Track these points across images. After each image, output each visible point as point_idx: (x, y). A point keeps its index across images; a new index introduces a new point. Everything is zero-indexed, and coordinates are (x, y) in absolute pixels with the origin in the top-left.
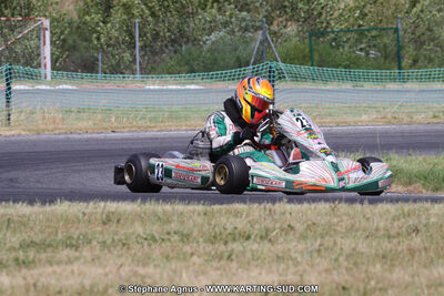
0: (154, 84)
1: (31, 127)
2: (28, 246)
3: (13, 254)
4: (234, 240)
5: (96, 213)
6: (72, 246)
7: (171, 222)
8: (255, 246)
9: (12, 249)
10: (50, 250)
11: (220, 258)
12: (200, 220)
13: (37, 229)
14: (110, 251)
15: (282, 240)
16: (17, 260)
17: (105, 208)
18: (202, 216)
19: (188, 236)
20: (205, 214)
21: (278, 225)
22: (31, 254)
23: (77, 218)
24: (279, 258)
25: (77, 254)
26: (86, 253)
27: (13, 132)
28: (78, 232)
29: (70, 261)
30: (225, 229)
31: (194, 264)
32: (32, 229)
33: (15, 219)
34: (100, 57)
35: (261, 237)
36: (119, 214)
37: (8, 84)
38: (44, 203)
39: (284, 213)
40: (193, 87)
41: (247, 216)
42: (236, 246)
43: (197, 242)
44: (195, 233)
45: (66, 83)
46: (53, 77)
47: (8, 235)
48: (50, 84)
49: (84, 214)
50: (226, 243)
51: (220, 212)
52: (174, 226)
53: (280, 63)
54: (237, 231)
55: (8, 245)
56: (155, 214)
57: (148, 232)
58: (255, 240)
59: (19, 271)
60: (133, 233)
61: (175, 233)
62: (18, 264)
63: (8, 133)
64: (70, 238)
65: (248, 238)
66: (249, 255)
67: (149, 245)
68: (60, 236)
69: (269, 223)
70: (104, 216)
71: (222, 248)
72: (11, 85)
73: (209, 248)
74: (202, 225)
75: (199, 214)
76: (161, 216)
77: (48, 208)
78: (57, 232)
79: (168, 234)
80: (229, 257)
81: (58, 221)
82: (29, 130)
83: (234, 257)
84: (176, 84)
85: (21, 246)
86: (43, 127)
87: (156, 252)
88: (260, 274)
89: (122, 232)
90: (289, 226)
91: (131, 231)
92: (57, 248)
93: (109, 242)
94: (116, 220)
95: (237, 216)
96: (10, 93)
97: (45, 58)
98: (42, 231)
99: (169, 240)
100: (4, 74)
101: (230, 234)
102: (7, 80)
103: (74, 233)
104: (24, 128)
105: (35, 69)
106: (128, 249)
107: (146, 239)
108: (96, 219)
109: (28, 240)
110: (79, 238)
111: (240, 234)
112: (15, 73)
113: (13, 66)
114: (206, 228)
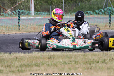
0: (69, 16)
1: (27, 31)
2: (23, 66)
3: (17, 69)
4: (93, 63)
5: (46, 55)
6: (37, 66)
7: (72, 58)
8: (100, 65)
9: (17, 67)
10: (30, 67)
11: (88, 69)
12: (81, 57)
13: (26, 60)
14: (50, 67)
15: (110, 63)
16: (18, 70)
17: (49, 54)
19: (77, 62)
20: (84, 55)
21: (108, 58)
22: (23, 69)
23: (40, 57)
24: (108, 69)
25: (39, 68)
26: (42, 68)
27: (20, 32)
28: (40, 61)
29: (36, 70)
30: (90, 60)
31: (79, 70)
32: (25, 61)
33: (19, 58)
34: (51, 7)
35: (103, 62)
36: (54, 56)
37: (19, 16)
38: (29, 53)
39: (111, 54)
41: (98, 56)
42: (93, 65)
43: (81, 64)
44: (80, 61)
45: (39, 16)
46: (34, 14)
47: (16, 62)
48: (33, 16)
49: (42, 56)
50: (90, 64)
52: (73, 59)
53: (113, 8)
54: (94, 61)
55: (16, 66)
56: (67, 56)
57: (64, 61)
58: (100, 63)
59: (19, 73)
60: (59, 61)
61: (73, 61)
62: (19, 72)
63: (19, 33)
64: (37, 63)
65: (98, 62)
66: (98, 68)
67: (64, 65)
69: (106, 58)
70: (49, 56)
71: (89, 65)
72: (20, 17)
73: (84, 66)
74: (82, 59)
75: (82, 55)
76: (69, 56)
77: (30, 54)
78: (33, 61)
79: (71, 61)
80: (91, 69)
81: (34, 58)
82: (26, 32)
83: (93, 68)
85: (20, 66)
86: (31, 31)
87: (66, 67)
88: (101, 73)
89: (55, 61)
90: (113, 58)
91: (58, 61)
92: (32, 66)
93: (50, 64)
94: (53, 58)
95: (95, 56)
96: (20, 19)
97: (32, 8)
98: (28, 61)
99: (71, 63)
100: (18, 13)
101: (92, 61)
102: (19, 15)
103: (38, 62)
104: (24, 31)
105: (28, 11)
106: (57, 66)
107: (63, 63)
108: (46, 57)
109: (23, 64)
110: (40, 63)
111: (95, 61)
112: (21, 12)
113: (21, 10)
114: (84, 59)
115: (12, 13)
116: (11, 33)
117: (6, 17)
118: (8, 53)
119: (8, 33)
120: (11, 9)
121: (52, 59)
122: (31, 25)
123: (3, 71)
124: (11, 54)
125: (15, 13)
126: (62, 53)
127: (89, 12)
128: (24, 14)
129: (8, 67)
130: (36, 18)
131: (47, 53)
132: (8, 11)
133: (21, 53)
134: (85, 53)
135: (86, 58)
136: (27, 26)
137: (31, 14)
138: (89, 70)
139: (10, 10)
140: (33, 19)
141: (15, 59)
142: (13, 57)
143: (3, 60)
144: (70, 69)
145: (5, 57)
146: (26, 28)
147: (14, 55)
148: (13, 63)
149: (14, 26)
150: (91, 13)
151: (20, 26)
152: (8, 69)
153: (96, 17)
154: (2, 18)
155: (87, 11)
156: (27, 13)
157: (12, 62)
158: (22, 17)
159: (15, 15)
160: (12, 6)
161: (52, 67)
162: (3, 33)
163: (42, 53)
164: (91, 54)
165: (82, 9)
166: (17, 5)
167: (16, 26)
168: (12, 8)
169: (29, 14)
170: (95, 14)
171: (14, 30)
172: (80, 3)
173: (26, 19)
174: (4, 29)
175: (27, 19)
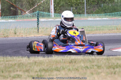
0: (91, 18)
1: (46, 34)
3: (37, 73)
4: (117, 68)
6: (58, 70)
7: (94, 62)
9: (36, 72)
10: (50, 72)
11: (112, 73)
12: (104, 61)
13: (46, 65)
17: (70, 58)
18: (106, 60)
19: (100, 66)
22: (43, 73)
23: (61, 62)
25: (59, 73)
26: (63, 72)
27: (40, 35)
30: (114, 64)
31: (102, 75)
32: (44, 65)
33: (38, 62)
38: (48, 57)
40: (106, 19)
42: (117, 70)
43: (104, 68)
44: (103, 65)
46: (54, 16)
47: (35, 67)
48: (53, 18)
49: (63, 60)
50: (114, 69)
51: (112, 58)
55: (35, 71)
56: (89, 60)
57: (86, 65)
61: (96, 65)
63: (38, 36)
64: (57, 68)
67: (86, 70)
68: (54, 67)
70: (70, 61)
71: (112, 70)
72: (39, 19)
73: (108, 70)
74: (106, 63)
76: (91, 60)
77: (50, 58)
79: (93, 66)
80: (115, 73)
81: (53, 62)
83: (116, 72)
84: (99, 18)
85: (40, 71)
87: (88, 72)
89: (76, 66)
91: (79, 65)
92: (52, 71)
93: (71, 69)
94: (74, 62)
95: (118, 60)
96: (39, 22)
97: (52, 10)
98: (47, 66)
99: (93, 68)
100: (36, 15)
101: (116, 66)
102: (38, 17)
103: (59, 66)
104: (44, 34)
105: (48, 13)
106: (78, 71)
107: (85, 68)
108: (67, 61)
109: (42, 69)
110: (60, 68)
111: (119, 66)
112: (40, 14)
113: (40, 12)
114: (107, 64)
115: (31, 14)
116: (29, 36)
117: (25, 19)
118: (26, 56)
119: (26, 36)
120: (29, 10)
121: (74, 64)
122: (50, 27)
123: (21, 76)
124: (30, 57)
125: (34, 15)
126: (84, 57)
127: (113, 14)
128: (43, 16)
129: (26, 71)
130: (56, 20)
131: (67, 57)
132: (27, 12)
133: (40, 57)
134: (108, 57)
135: (110, 62)
136: (47, 29)
137: (51, 16)
138: (113, 75)
139: (29, 12)
140: (53, 21)
141: (34, 63)
142: (32, 61)
143: (21, 65)
144: (92, 74)
145: (24, 61)
146: (46, 31)
147: (33, 59)
148: (32, 67)
149: (32, 29)
150: (114, 15)
151: (39, 28)
152: (27, 74)
153: (119, 19)
154: (20, 20)
155: (110, 12)
156: (47, 15)
157: (30, 67)
158: (41, 20)
159: (34, 17)
160: (31, 8)
161: (73, 72)
162: (21, 36)
163: (62, 57)
164: (114, 58)
165: (105, 11)
166: (36, 6)
167: (35, 28)
168: (31, 9)
169: (49, 16)
170: (119, 16)
171: (33, 33)
172: (102, 5)
173: (45, 21)
174: (22, 31)
175: (47, 21)
